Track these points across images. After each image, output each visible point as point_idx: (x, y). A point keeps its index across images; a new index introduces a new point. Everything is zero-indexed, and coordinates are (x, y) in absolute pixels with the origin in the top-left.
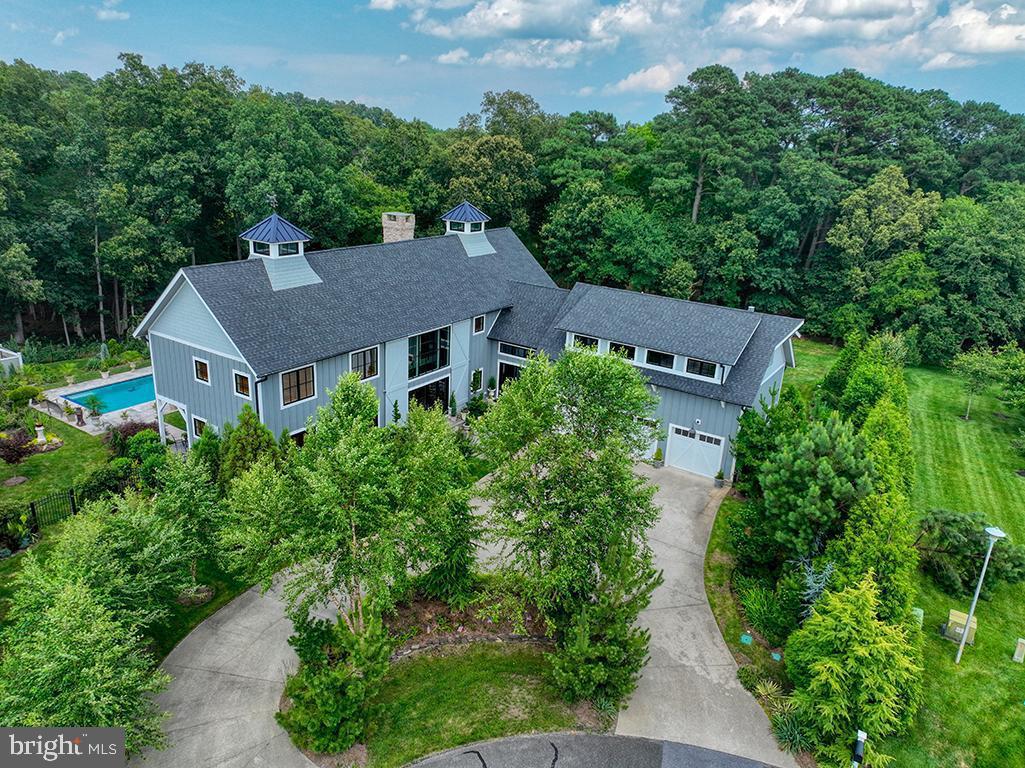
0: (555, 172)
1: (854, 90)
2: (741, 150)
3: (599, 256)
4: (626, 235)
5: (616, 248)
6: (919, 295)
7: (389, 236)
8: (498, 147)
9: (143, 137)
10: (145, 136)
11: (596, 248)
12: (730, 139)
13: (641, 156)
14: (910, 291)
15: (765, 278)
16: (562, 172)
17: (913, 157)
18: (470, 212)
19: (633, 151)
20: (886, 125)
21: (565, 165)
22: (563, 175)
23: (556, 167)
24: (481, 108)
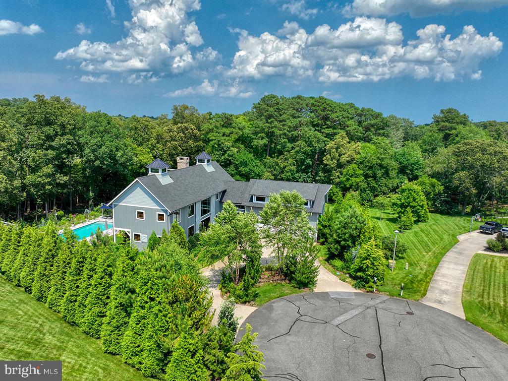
0: (210, 138)
1: (325, 104)
3: (233, 173)
5: (240, 169)
6: (358, 180)
7: (180, 166)
10: (49, 130)
12: (281, 124)
14: (354, 179)
17: (348, 129)
18: (206, 155)
19: (241, 129)
20: (338, 117)
21: (215, 135)
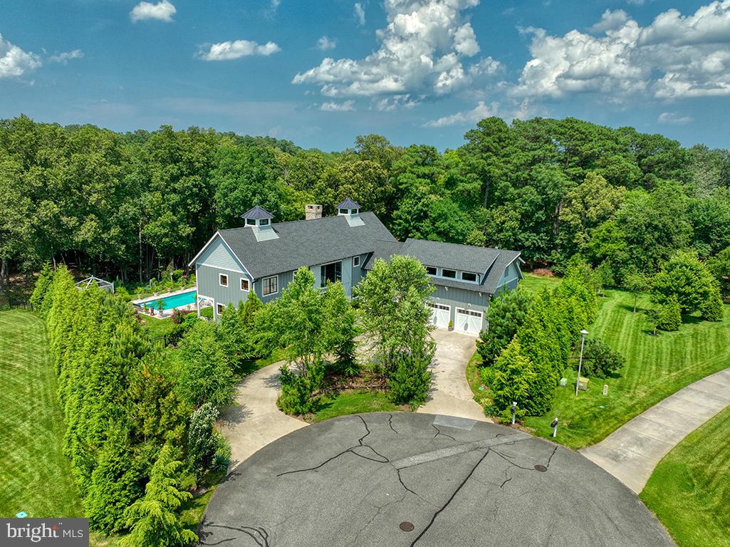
0: (401, 181)
1: (571, 130)
2: (509, 166)
3: (428, 229)
4: (443, 216)
5: (437, 224)
7: (308, 217)
8: (368, 166)
9: (173, 169)
10: (173, 168)
11: (426, 225)
12: (502, 160)
13: (452, 171)
14: (610, 245)
15: (527, 240)
16: (405, 180)
18: (350, 204)
19: (448, 167)
21: (407, 176)
22: (406, 183)
23: (402, 178)
24: (355, 145)
